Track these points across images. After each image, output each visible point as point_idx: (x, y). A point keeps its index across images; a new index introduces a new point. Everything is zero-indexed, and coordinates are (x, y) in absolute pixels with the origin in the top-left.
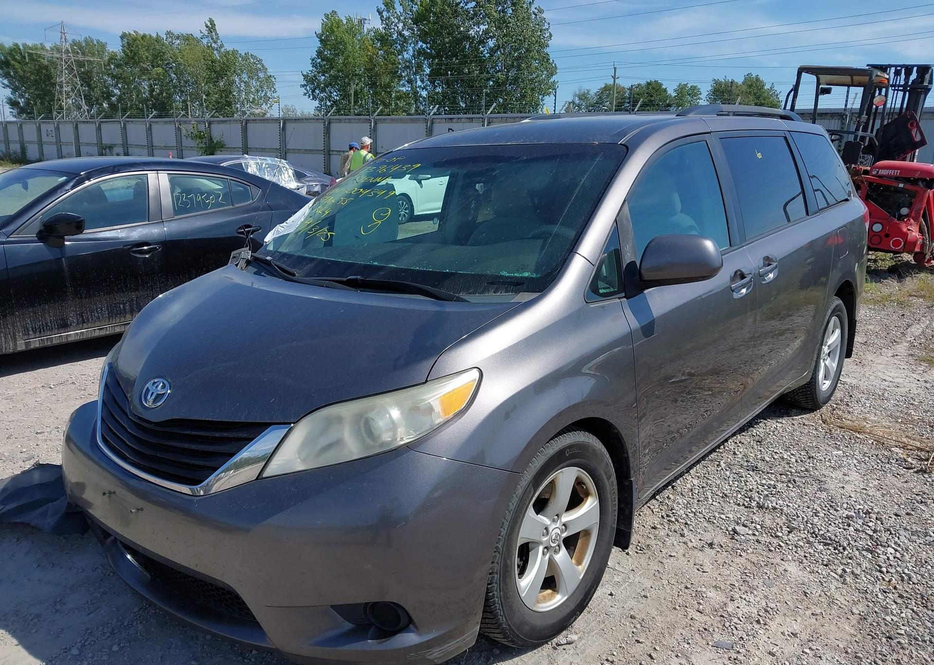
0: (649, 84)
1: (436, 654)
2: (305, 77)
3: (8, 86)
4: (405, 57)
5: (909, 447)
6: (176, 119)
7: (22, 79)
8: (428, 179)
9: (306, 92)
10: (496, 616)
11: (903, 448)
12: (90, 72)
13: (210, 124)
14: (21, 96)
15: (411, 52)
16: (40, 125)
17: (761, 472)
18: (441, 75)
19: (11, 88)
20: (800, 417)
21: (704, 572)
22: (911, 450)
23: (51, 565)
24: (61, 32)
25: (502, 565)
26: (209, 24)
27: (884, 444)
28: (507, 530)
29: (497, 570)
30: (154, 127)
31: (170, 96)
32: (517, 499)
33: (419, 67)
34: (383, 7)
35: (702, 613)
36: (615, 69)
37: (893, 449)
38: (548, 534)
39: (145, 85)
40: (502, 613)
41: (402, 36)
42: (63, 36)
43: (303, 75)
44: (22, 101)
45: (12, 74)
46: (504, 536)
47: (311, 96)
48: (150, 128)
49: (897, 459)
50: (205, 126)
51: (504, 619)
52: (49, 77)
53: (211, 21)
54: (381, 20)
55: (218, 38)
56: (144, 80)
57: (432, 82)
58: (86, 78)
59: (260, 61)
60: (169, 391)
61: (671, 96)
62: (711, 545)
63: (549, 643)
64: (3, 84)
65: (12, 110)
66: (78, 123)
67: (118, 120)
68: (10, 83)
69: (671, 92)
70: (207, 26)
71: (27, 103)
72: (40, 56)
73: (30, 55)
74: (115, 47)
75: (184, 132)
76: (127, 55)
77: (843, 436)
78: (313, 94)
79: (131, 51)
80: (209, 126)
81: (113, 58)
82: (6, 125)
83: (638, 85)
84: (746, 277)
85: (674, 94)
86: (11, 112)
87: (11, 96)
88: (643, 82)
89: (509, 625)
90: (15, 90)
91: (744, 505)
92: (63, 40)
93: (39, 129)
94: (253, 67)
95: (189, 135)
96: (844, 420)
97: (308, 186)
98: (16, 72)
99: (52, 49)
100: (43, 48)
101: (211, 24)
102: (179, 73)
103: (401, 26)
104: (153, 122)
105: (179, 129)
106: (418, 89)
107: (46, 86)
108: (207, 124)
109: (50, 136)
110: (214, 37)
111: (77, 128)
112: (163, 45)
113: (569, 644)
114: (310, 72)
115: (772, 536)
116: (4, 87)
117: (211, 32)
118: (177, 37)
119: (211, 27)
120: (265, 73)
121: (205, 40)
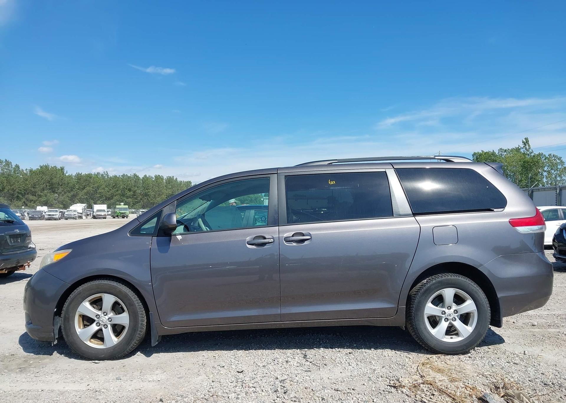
38: (99, 318)
53: (526, 139)
84: (266, 239)
94: (554, 162)
110: (528, 148)
112: (496, 156)
117: (526, 145)
118: (505, 151)
119: (526, 142)
120: (562, 165)
121: (522, 150)
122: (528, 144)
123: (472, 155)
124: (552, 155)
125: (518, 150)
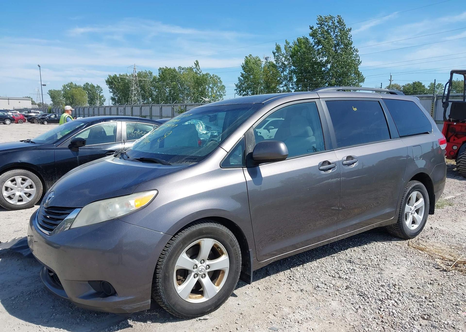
0: (414, 83)
1: (127, 308)
2: (237, 85)
3: (112, 92)
4: (285, 74)
5: (445, 259)
6: (172, 104)
7: (117, 89)
8: (273, 129)
9: (237, 92)
10: (161, 298)
11: (442, 259)
12: (144, 85)
13: (186, 106)
14: (116, 96)
15: (288, 72)
16: (118, 107)
17: (354, 263)
18: (302, 82)
19: (113, 93)
20: (396, 242)
21: (290, 301)
22: (446, 260)
23: (24, 270)
24: (134, 68)
25: (163, 275)
26: (196, 63)
27: (432, 257)
28: (167, 260)
29: (161, 277)
30: (163, 108)
31: (178, 95)
32: (173, 248)
33: (291, 78)
34: (275, 51)
35: (275, 316)
36: (391, 76)
37: (436, 260)
38: (197, 267)
39: (167, 90)
40: (164, 297)
41: (284, 64)
42: (135, 70)
43: (236, 85)
44: (116, 98)
45: (114, 87)
46: (165, 263)
47: (239, 94)
48: (161, 108)
49: (434, 264)
50: (184, 107)
51: (165, 300)
52: (129, 87)
53: (197, 61)
54: (274, 57)
55: (199, 69)
56: (167, 88)
57: (297, 85)
58: (143, 88)
59: (219, 79)
60: (53, 196)
61: (427, 89)
62: (302, 290)
63: (196, 318)
64: (110, 91)
65: (112, 102)
66: (133, 106)
67: (149, 105)
68: (112, 90)
69: (427, 87)
70: (195, 64)
71: (119, 99)
72: (125, 79)
73: (121, 78)
74: (156, 74)
75: (175, 110)
76: (161, 77)
77: (413, 251)
78: (240, 93)
79: (163, 75)
80: (186, 107)
81: (154, 79)
82: (105, 108)
83: (408, 84)
84: (331, 164)
85: (428, 88)
86: (112, 103)
87: (113, 96)
88: (411, 83)
89: (168, 303)
90: (114, 93)
91: (332, 276)
92: (134, 71)
93: (118, 109)
94: (216, 81)
95: (177, 111)
96: (420, 245)
97: (212, 133)
98: (115, 86)
99: (130, 76)
100: (127, 75)
101: (197, 63)
102: (182, 85)
103: (283, 59)
104: (163, 106)
105: (173, 109)
106: (290, 89)
107: (127, 91)
108: (185, 106)
109: (122, 112)
110: (198, 68)
111: (132, 108)
112: (176, 72)
113: (205, 320)
114: (239, 83)
115: (336, 290)
116: (110, 93)
117: (197, 66)
118: (183, 69)
119: (197, 64)
120: (221, 84)
121: (194, 70)
122: (198, 65)
123: (158, 70)
124: (215, 75)
125: (191, 69)
